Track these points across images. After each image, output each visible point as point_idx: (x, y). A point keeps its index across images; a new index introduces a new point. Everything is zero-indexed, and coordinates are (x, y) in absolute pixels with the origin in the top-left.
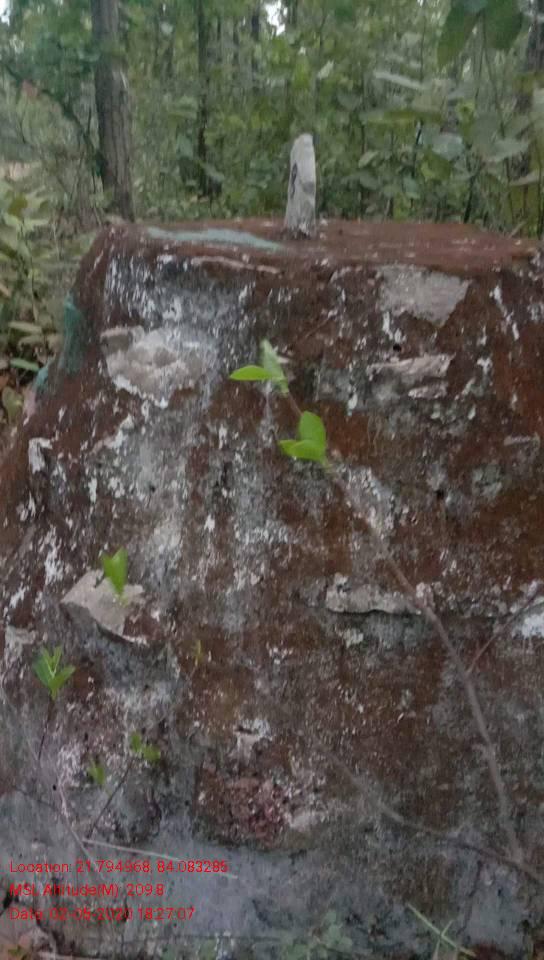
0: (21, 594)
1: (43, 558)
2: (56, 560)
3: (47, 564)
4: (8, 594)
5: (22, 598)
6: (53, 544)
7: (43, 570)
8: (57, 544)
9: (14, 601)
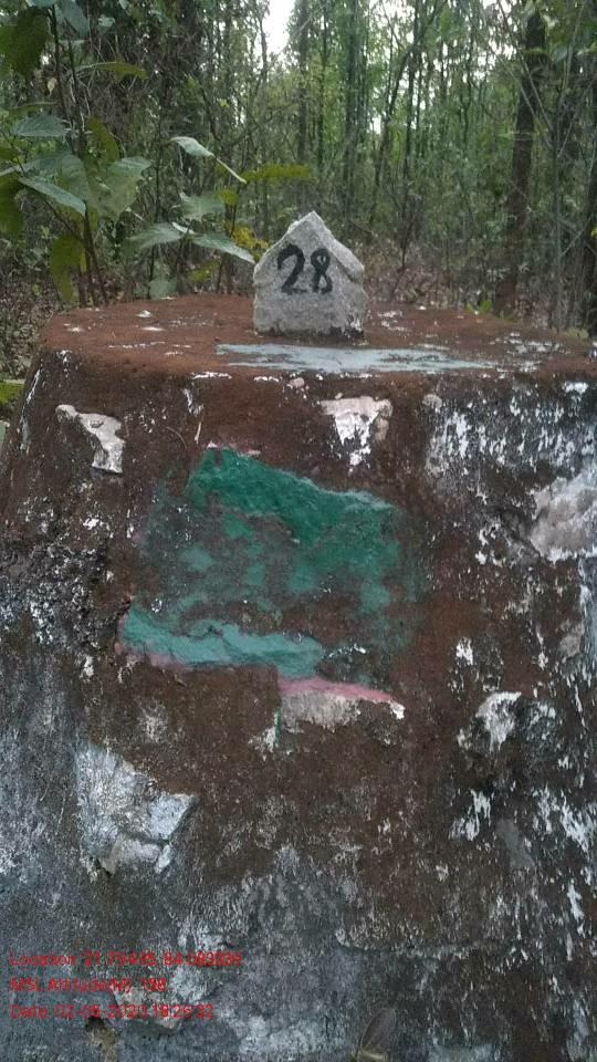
0: (573, 895)
1: (560, 831)
2: (575, 817)
3: (570, 832)
4: (565, 914)
5: (579, 897)
6: (556, 808)
7: (572, 844)
8: (560, 802)
9: (577, 912)
